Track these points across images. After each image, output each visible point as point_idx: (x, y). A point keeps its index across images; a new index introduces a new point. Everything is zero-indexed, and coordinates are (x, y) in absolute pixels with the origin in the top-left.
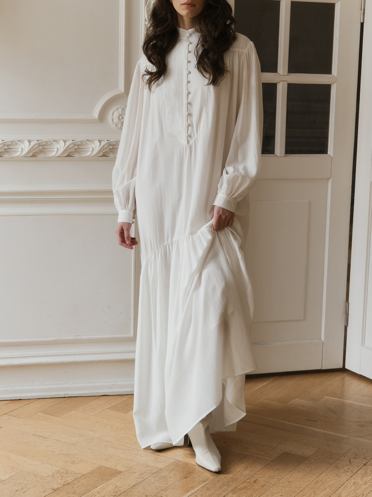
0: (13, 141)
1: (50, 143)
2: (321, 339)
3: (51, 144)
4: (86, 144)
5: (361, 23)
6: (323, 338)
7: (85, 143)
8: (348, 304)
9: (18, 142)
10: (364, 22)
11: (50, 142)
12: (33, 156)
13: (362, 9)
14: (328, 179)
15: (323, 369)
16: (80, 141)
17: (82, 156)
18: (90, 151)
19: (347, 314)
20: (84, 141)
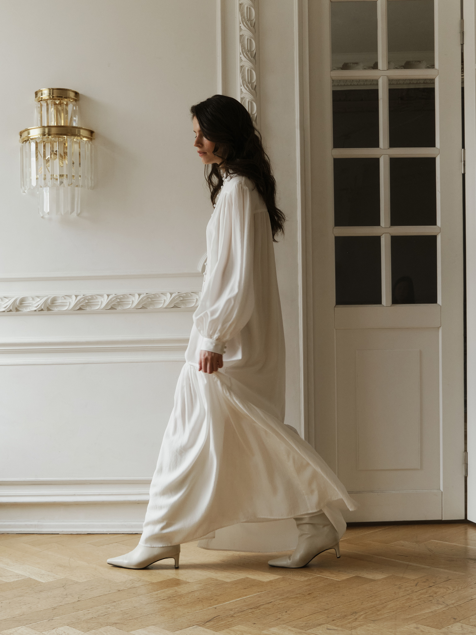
0: (125, 295)
1: (158, 296)
2: (440, 489)
3: (160, 296)
4: (192, 295)
5: (463, 174)
6: (442, 489)
7: (190, 295)
8: (466, 453)
9: (130, 296)
10: (465, 173)
11: (158, 294)
12: (143, 308)
13: (462, 161)
14: (439, 328)
15: (443, 520)
16: (185, 293)
17: (187, 306)
18: (194, 302)
19: (466, 464)
20: (189, 293)
